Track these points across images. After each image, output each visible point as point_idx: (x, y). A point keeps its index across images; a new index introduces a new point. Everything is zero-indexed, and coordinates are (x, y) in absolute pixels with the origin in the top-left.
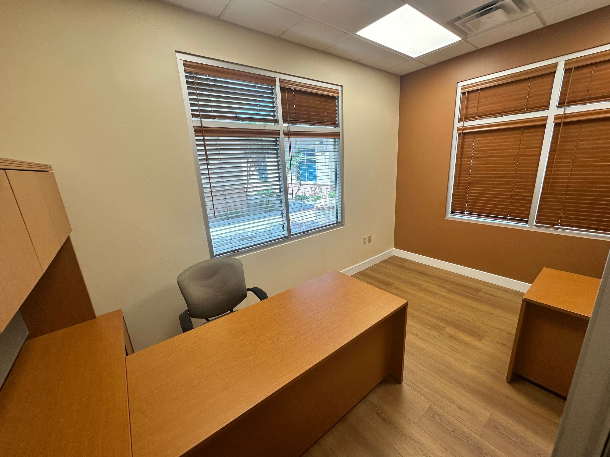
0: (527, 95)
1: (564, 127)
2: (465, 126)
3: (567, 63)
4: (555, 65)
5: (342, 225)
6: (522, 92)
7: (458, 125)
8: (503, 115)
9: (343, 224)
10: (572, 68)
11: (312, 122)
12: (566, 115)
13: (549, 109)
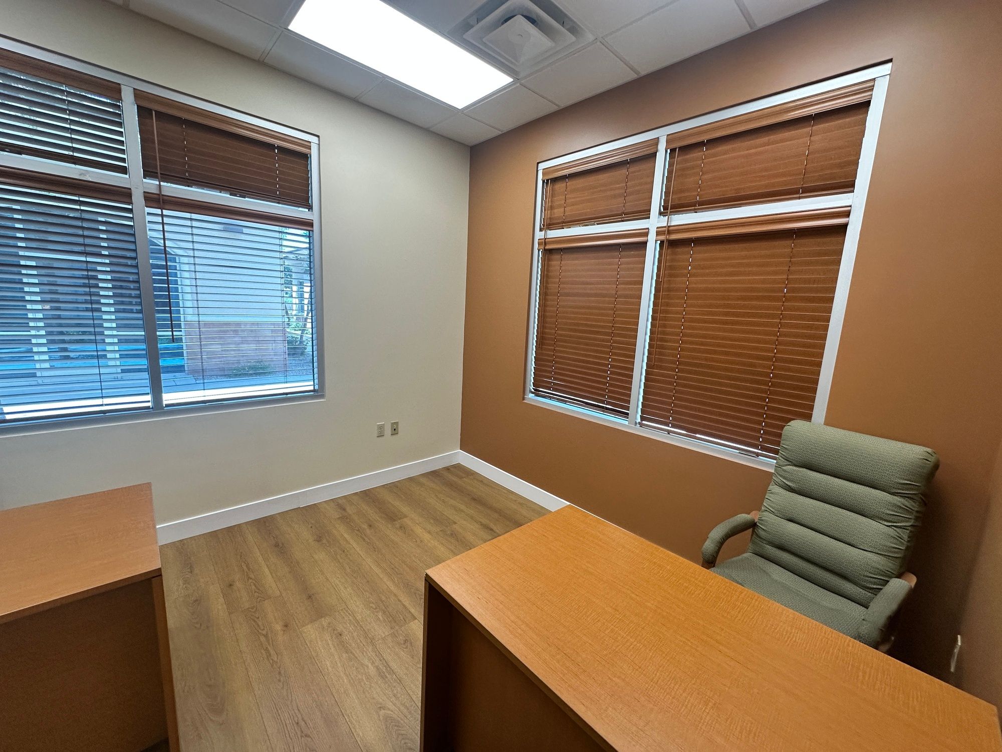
0: (624, 191)
1: (669, 251)
2: (549, 238)
3: (670, 139)
4: (656, 141)
5: (322, 396)
6: (618, 186)
7: (539, 235)
8: (595, 222)
9: (324, 395)
10: (676, 148)
11: (235, 190)
12: (671, 228)
13: (649, 218)
